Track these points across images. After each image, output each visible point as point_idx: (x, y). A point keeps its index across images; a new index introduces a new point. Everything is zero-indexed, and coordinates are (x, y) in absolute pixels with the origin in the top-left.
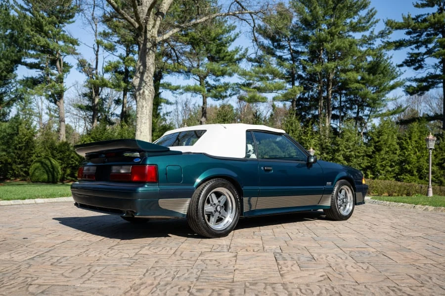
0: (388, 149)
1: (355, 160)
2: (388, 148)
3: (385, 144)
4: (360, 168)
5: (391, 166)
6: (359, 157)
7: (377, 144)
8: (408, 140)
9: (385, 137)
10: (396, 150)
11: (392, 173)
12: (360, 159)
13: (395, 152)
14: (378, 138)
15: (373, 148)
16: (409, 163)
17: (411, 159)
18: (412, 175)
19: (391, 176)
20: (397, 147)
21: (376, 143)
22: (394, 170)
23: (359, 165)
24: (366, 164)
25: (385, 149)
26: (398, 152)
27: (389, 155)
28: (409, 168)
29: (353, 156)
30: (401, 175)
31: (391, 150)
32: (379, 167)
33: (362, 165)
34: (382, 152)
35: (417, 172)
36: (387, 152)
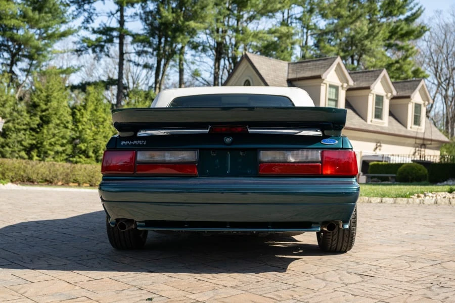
0: (58, 122)
1: (14, 135)
2: (58, 119)
3: (55, 114)
4: (21, 147)
5: (62, 145)
6: (19, 130)
7: (44, 113)
8: (83, 111)
9: (54, 104)
10: (68, 122)
11: (63, 155)
12: (21, 134)
13: (67, 125)
14: (46, 104)
15: (38, 118)
16: (83, 141)
17: (86, 136)
18: (88, 157)
19: (62, 158)
20: (70, 118)
21: (43, 111)
22: (66, 150)
23: (20, 142)
24: (30, 142)
25: (55, 121)
26: (70, 126)
27: (59, 129)
28: (83, 148)
29: (11, 130)
30: (73, 157)
31: (62, 123)
32: (47, 147)
33: (23, 143)
34: (51, 125)
35: (93, 153)
36: (58, 125)
